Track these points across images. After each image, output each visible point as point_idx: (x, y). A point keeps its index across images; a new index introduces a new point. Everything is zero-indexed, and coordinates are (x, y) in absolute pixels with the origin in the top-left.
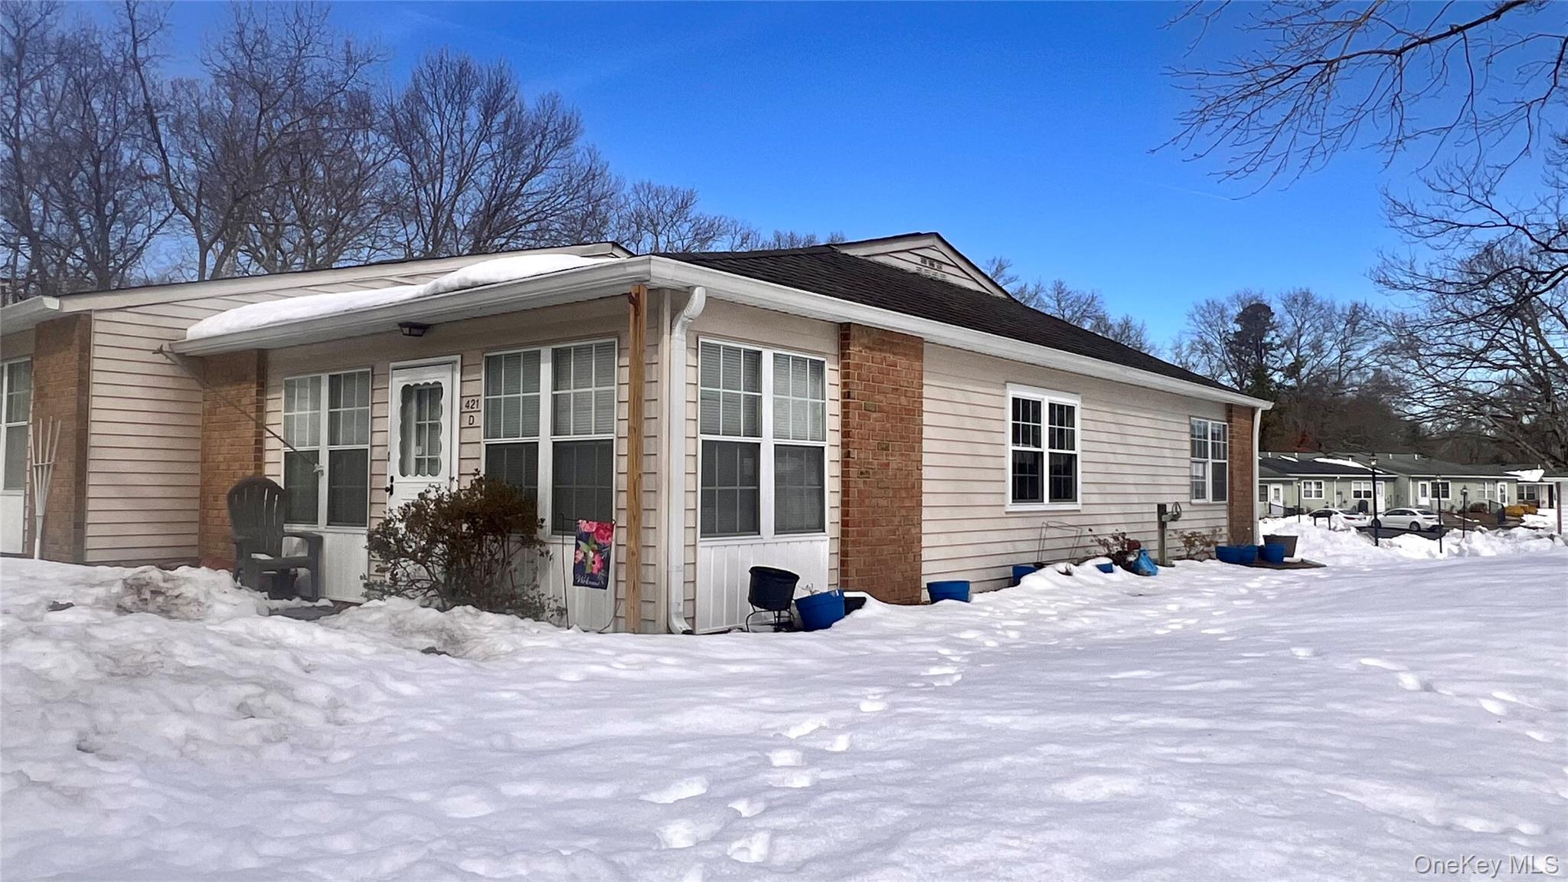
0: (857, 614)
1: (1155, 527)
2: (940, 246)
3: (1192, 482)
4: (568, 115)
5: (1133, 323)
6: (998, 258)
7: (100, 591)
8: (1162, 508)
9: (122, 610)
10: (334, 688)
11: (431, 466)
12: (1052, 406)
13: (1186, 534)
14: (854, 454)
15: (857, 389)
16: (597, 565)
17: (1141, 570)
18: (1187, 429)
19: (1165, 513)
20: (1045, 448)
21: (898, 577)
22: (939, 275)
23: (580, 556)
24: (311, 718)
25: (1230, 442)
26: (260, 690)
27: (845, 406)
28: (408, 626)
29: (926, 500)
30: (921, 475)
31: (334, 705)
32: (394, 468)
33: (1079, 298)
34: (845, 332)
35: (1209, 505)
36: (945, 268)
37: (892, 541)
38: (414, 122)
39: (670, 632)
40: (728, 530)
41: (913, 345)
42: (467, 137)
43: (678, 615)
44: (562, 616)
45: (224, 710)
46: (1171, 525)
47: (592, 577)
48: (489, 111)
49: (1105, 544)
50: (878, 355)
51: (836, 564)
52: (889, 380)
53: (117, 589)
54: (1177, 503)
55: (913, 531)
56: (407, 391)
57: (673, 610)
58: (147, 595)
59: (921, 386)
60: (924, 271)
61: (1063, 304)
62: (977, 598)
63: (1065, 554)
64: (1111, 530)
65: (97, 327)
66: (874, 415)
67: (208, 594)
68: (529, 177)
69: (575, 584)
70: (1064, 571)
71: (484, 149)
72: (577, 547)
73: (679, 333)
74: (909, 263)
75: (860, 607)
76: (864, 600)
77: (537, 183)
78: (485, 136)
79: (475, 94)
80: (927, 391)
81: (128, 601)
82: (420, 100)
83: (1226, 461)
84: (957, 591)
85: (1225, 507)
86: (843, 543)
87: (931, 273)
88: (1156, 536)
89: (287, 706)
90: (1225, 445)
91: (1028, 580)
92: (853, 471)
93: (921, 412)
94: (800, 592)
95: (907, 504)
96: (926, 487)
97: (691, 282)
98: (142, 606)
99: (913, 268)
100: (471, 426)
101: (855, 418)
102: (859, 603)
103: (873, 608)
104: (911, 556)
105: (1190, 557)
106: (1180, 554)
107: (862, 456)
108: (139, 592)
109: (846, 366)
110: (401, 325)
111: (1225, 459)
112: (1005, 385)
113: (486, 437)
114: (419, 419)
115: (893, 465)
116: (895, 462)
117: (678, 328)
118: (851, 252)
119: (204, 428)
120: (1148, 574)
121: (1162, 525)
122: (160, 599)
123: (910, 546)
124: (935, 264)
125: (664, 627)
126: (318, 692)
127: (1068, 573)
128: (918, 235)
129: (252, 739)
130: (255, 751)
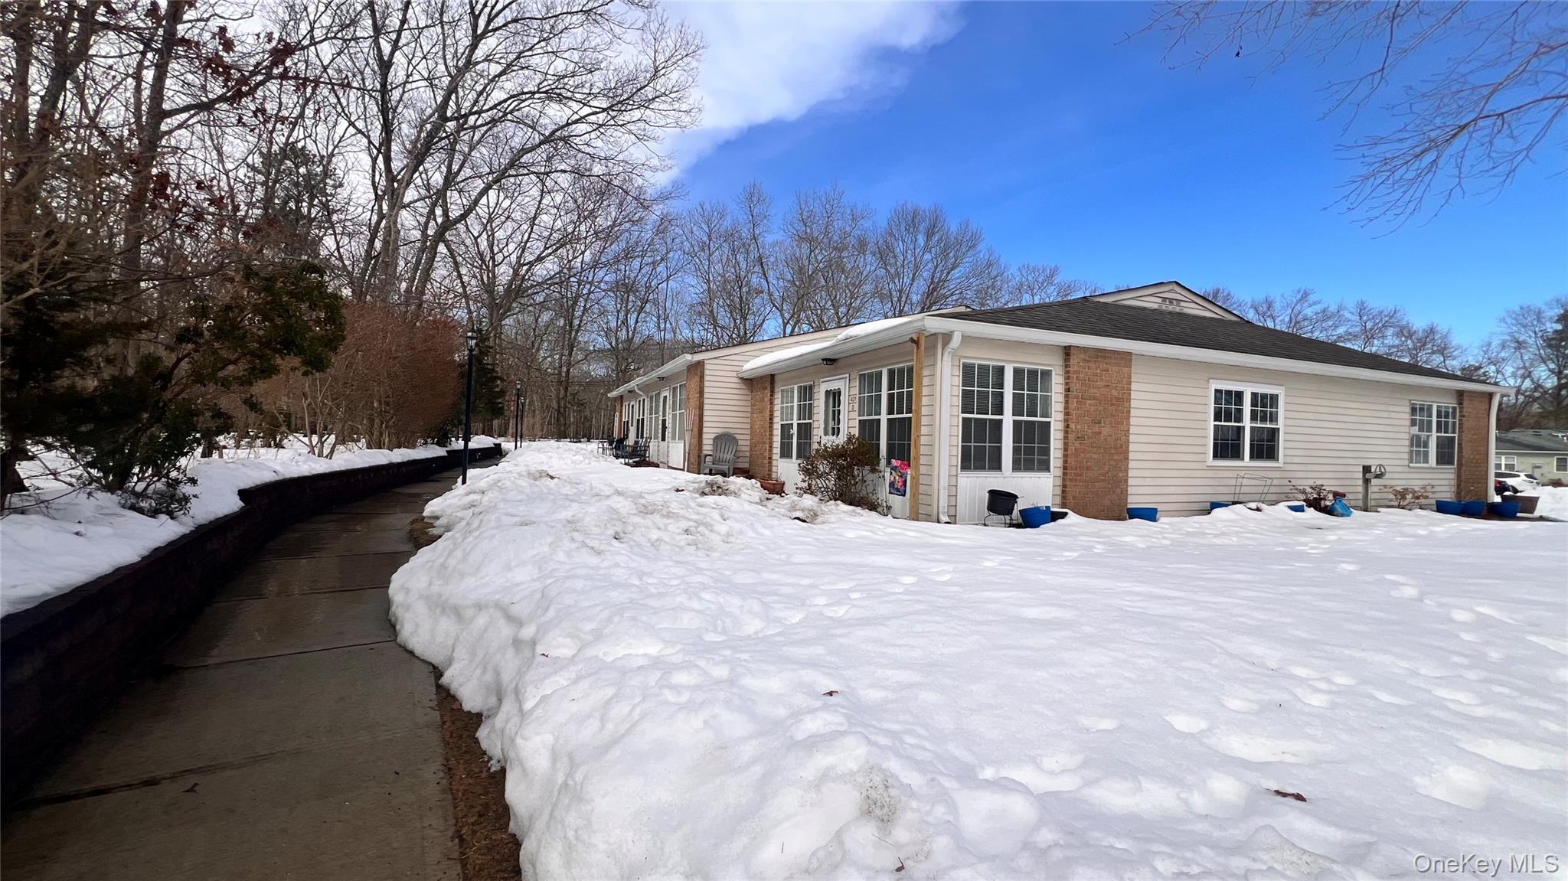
0: (1060, 521)
1: (1361, 482)
2: (1178, 289)
3: (1412, 451)
4: (975, 231)
5: (1439, 328)
6: (1303, 288)
7: (696, 485)
8: (1366, 469)
9: (704, 494)
10: (730, 527)
11: (836, 432)
12: (1254, 395)
13: (1399, 489)
14: (1073, 426)
15: (1075, 386)
16: (900, 484)
17: (1335, 513)
18: (1408, 410)
19: (1370, 471)
20: (1247, 423)
21: (1107, 503)
22: (1178, 309)
23: (892, 479)
24: (716, 539)
25: (1460, 420)
26: (696, 524)
27: (1066, 396)
28: (798, 507)
29: (1131, 456)
30: (1128, 440)
31: (728, 535)
32: (821, 432)
33: (1381, 312)
34: (1067, 351)
35: (1432, 468)
36: (1182, 304)
37: (1103, 481)
38: (890, 248)
39: (939, 522)
40: (980, 467)
41: (1126, 357)
42: (918, 251)
43: (944, 513)
44: (886, 510)
45: (678, 531)
46: (1374, 482)
47: (898, 490)
48: (929, 235)
49: (1304, 492)
50: (1092, 365)
51: (1058, 491)
52: (1101, 380)
53: (703, 484)
54: (1380, 465)
55: (1121, 475)
56: (827, 393)
57: (941, 510)
58: (715, 488)
59: (1130, 383)
60: (1164, 307)
61: (1365, 318)
62: (1163, 520)
63: (1257, 497)
64: (1311, 482)
65: (707, 367)
66: (1088, 402)
67: (739, 490)
68: (952, 269)
69: (890, 493)
70: (1255, 507)
71: (927, 256)
72: (891, 473)
73: (947, 357)
74: (1151, 303)
75: (1063, 518)
76: (1066, 514)
77: (956, 273)
78: (927, 248)
79: (921, 229)
80: (1134, 386)
81: (707, 490)
82: (891, 234)
83: (1456, 435)
84: (1150, 515)
85: (1453, 471)
86: (1064, 480)
87: (1170, 308)
88: (1360, 489)
89: (707, 532)
90: (1454, 423)
91: (1217, 512)
92: (1071, 436)
93: (1129, 400)
94: (1021, 505)
95: (1116, 457)
96: (1132, 447)
97: (953, 329)
98: (713, 493)
99: (1155, 306)
100: (853, 410)
101: (1073, 405)
102: (1063, 515)
103: (1073, 518)
104: (1119, 490)
105: (1399, 507)
106: (1392, 503)
107: (1079, 427)
108: (712, 487)
109: (1067, 372)
110: (823, 360)
111: (1454, 432)
112: (1208, 381)
113: (859, 416)
114: (834, 407)
115: (1104, 433)
116: (1106, 431)
117: (946, 355)
118: (1102, 300)
119: (752, 413)
120: (1342, 515)
121: (1367, 481)
122: (720, 490)
123: (1118, 483)
124: (1175, 302)
125: (935, 518)
126: (723, 528)
127: (1258, 510)
128: (1162, 283)
129: (683, 543)
130: (681, 548)
